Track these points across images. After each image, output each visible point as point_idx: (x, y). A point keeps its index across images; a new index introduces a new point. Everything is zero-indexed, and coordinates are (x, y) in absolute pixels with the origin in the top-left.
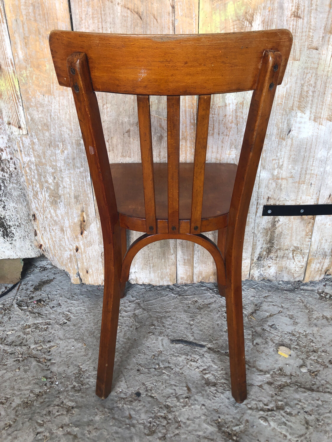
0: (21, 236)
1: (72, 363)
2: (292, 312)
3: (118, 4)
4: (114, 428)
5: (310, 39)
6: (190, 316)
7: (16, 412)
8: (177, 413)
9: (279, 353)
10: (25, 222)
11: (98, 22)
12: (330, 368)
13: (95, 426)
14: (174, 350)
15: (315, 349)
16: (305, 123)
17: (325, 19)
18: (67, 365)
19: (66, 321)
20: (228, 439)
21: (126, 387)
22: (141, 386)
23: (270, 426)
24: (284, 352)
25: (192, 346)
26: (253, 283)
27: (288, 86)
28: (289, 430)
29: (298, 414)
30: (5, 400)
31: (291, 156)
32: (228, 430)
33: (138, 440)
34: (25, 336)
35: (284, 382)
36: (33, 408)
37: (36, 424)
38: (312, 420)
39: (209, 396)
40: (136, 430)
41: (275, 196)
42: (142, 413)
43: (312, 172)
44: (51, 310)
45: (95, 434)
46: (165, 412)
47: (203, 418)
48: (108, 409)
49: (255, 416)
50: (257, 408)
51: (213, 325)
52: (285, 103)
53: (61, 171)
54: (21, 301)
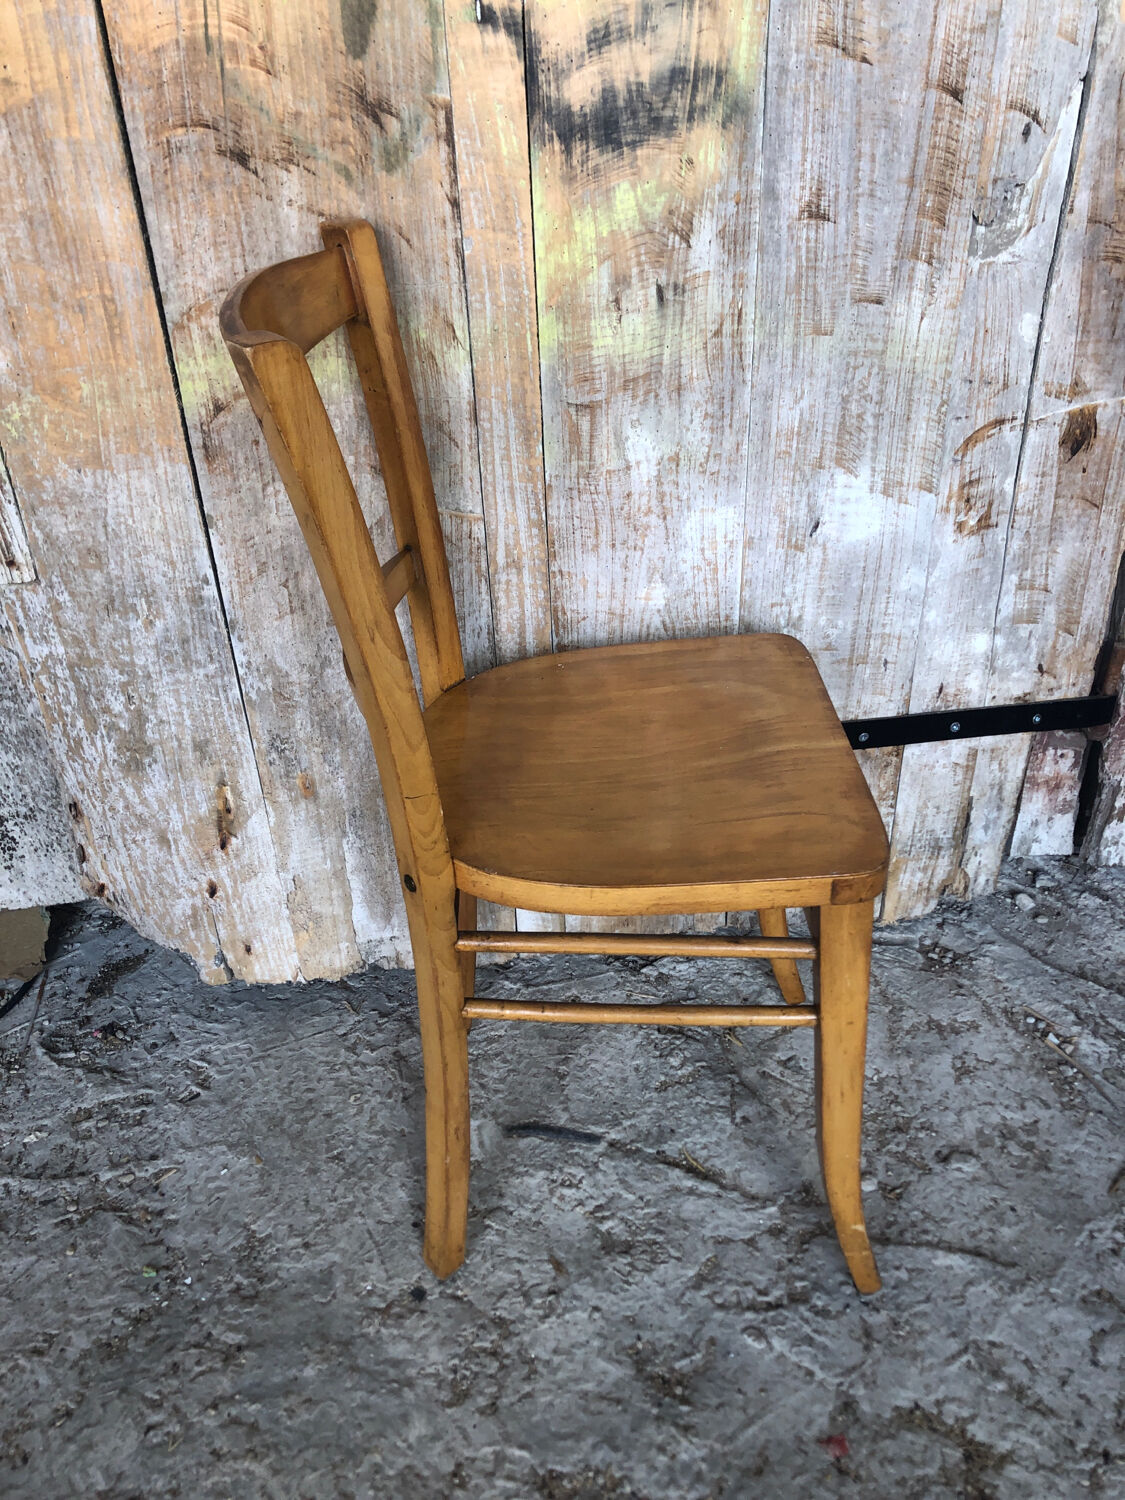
0: (37, 845)
1: (226, 1218)
3: (290, 203)
4: (360, 1394)
5: (858, 276)
6: (557, 1049)
7: (81, 1373)
8: (526, 1338)
11: (233, 256)
13: (306, 1394)
14: (514, 1156)
15: (901, 1121)
16: (857, 500)
17: (898, 220)
18: (213, 1224)
19: (196, 1089)
20: (661, 1395)
21: (384, 1275)
23: (771, 1348)
25: (564, 1141)
27: (804, 403)
28: (821, 1358)
29: (843, 1312)
30: (45, 1341)
31: (822, 591)
32: (661, 1370)
33: (424, 1421)
34: (79, 1146)
35: (814, 1224)
36: (129, 1359)
37: (141, 1405)
38: (880, 1326)
39: (611, 1283)
40: (417, 1395)
42: (432, 1345)
43: (887, 631)
44: (149, 1056)
45: (306, 1416)
46: (494, 1337)
47: (596, 1343)
48: (338, 1343)
49: (731, 1326)
51: (623, 1071)
52: (798, 449)
53: (149, 677)
54: (54, 1035)
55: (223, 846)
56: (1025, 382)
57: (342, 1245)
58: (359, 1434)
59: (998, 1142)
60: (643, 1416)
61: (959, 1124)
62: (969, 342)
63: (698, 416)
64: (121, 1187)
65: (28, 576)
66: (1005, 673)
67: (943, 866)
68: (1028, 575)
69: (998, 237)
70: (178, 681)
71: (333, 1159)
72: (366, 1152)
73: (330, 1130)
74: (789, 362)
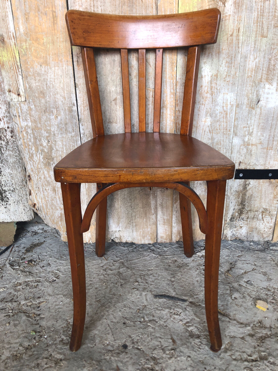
0: (15, 201)
1: (60, 317)
2: (265, 269)
5: (276, 19)
6: (171, 274)
7: (6, 364)
8: (164, 365)
9: (257, 306)
10: (20, 187)
14: (157, 304)
16: (272, 93)
18: (56, 319)
19: (55, 279)
21: (113, 339)
22: (127, 339)
24: (261, 306)
25: (174, 301)
26: (227, 245)
27: (257, 60)
31: (260, 123)
34: (16, 293)
35: (265, 334)
36: (22, 361)
39: (194, 348)
41: (246, 161)
42: (130, 365)
44: (41, 269)
47: (190, 369)
48: (97, 361)
49: (240, 367)
50: (241, 359)
51: (193, 281)
52: (254, 75)
53: (55, 135)
54: (13, 262)
57: (99, 328)
63: (224, 62)
64: (27, 306)
65: (23, 99)
70: (63, 137)
71: (97, 301)
72: (108, 300)
73: (97, 293)
74: (253, 46)
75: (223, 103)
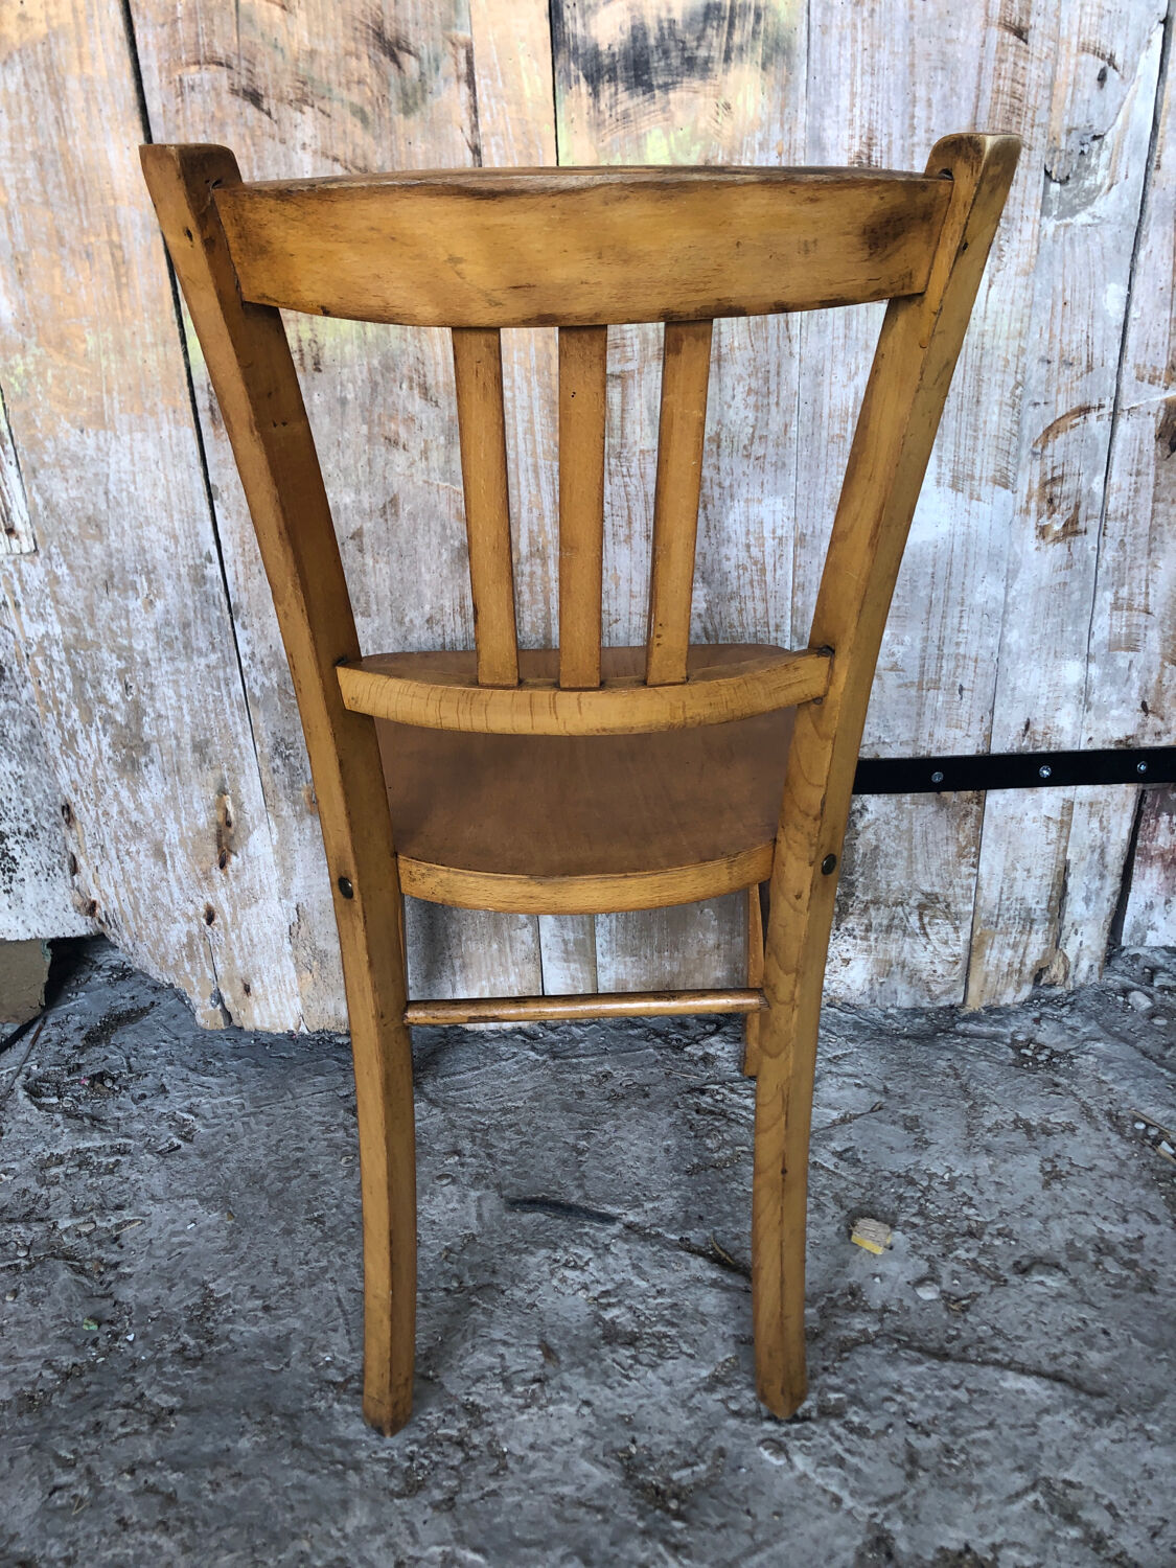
0: (38, 867)
1: (184, 1275)
2: (915, 1107)
3: (304, 146)
4: (297, 1472)
6: (581, 1123)
8: (500, 1429)
9: (855, 1238)
10: (52, 820)
12: (1014, 1286)
13: (235, 1469)
14: (514, 1231)
15: (974, 1225)
18: (169, 1280)
19: (177, 1141)
20: (651, 1507)
21: (347, 1346)
23: (792, 1467)
24: (870, 1237)
25: (574, 1219)
27: (859, 380)
28: (852, 1482)
29: (884, 1433)
32: (655, 1479)
33: (366, 1509)
34: (43, 1191)
35: (859, 1331)
36: (49, 1414)
37: (51, 1463)
38: (930, 1452)
39: (608, 1377)
40: (362, 1480)
43: (962, 650)
44: (135, 1107)
45: (232, 1492)
46: (463, 1424)
47: (581, 1442)
48: (283, 1415)
49: (747, 1437)
50: (758, 1412)
51: (651, 1151)
52: (853, 432)
53: (147, 664)
54: (41, 1079)
55: (222, 865)
56: (1112, 363)
57: (306, 1311)
58: (288, 1516)
59: (1092, 1257)
60: (629, 1529)
61: (1045, 1233)
62: (1045, 316)
63: (740, 390)
65: (27, 546)
66: (1103, 711)
67: (1037, 945)
68: (1124, 592)
69: (1076, 196)
70: (178, 671)
71: (312, 1220)
72: (350, 1216)
73: (314, 1191)
74: (841, 332)
75: (748, 533)
